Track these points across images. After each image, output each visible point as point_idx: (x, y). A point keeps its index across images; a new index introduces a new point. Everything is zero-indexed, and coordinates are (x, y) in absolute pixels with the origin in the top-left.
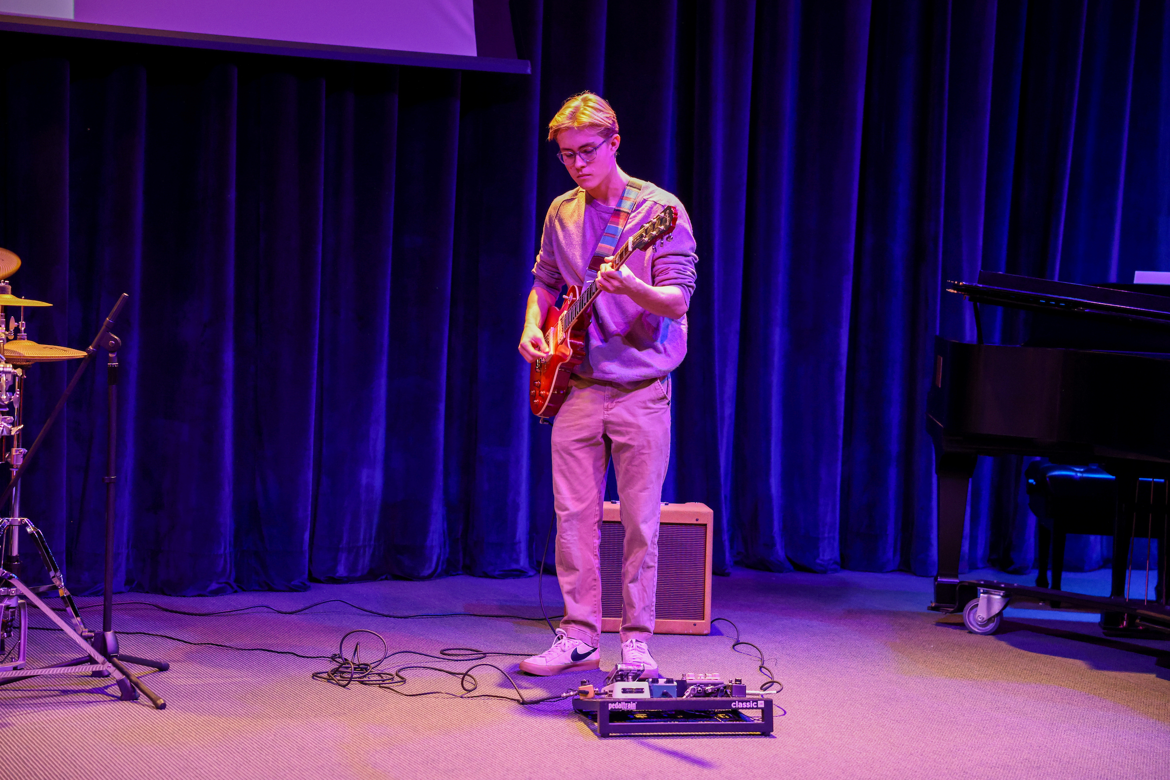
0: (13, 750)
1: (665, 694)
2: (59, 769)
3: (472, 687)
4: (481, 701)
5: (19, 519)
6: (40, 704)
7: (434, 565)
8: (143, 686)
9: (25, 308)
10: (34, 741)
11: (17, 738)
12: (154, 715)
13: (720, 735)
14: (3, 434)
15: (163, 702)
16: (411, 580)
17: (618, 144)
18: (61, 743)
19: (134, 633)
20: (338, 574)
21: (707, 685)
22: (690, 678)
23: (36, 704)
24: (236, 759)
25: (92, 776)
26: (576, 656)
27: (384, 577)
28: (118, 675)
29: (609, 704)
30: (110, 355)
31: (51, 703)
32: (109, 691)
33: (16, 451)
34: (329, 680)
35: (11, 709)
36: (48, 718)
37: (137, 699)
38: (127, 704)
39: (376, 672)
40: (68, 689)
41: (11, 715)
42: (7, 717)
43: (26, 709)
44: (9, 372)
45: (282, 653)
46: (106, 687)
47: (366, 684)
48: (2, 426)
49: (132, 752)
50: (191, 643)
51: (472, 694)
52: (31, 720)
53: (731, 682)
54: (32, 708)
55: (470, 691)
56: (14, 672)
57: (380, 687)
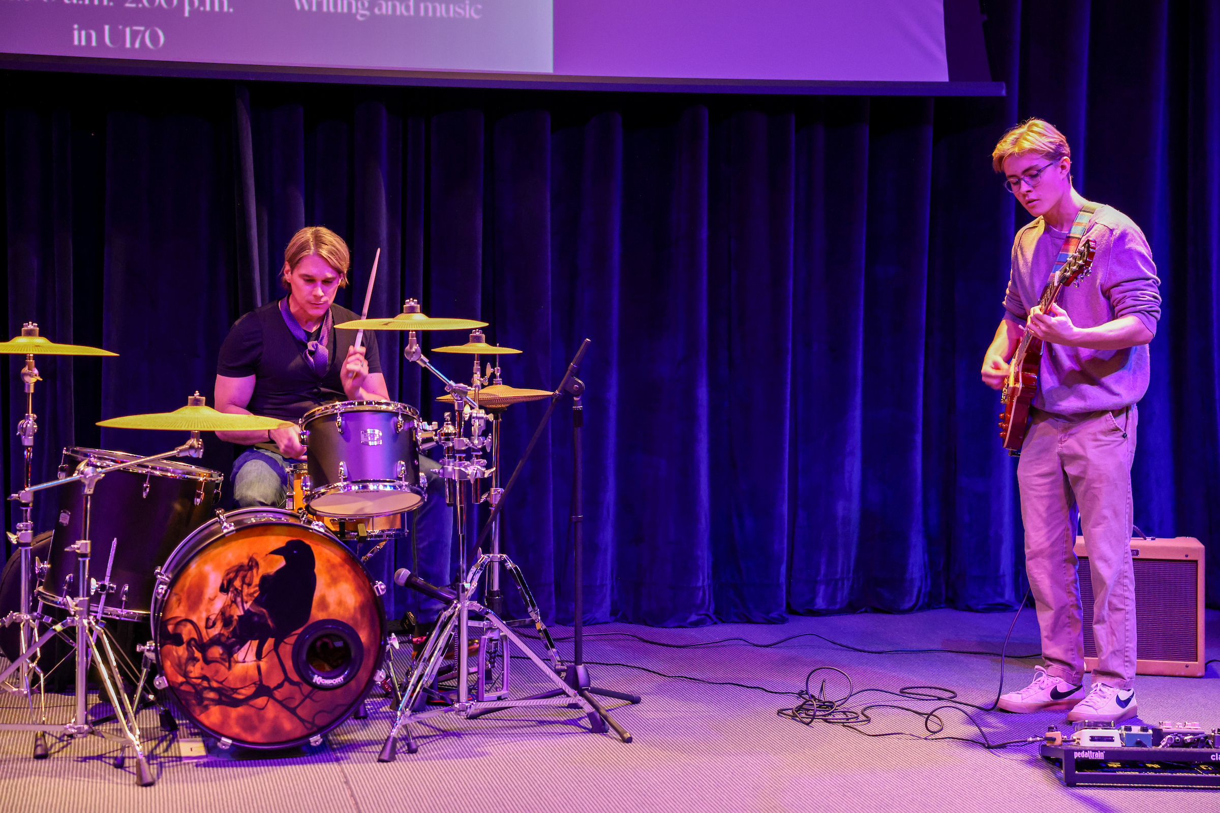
0: (487, 780)
1: (1139, 744)
2: (526, 800)
3: (939, 728)
4: (944, 743)
5: (499, 556)
6: (517, 734)
7: (914, 598)
8: (611, 720)
9: (500, 355)
10: (506, 771)
11: (492, 767)
12: (621, 748)
13: (1199, 789)
14: (477, 477)
15: (629, 736)
16: (890, 613)
17: (1068, 167)
18: (530, 774)
19: (613, 665)
20: (816, 607)
21: (1186, 734)
22: (1167, 726)
23: (513, 734)
24: (691, 796)
25: (555, 809)
26: (1055, 694)
27: (863, 609)
28: (588, 708)
29: (1075, 753)
30: (575, 399)
31: (527, 733)
32: (582, 723)
33: (495, 491)
34: (794, 717)
35: (491, 738)
36: (523, 748)
37: (607, 732)
38: (597, 737)
39: (842, 710)
40: (545, 719)
41: (490, 744)
42: (486, 746)
43: (504, 738)
44: (482, 418)
45: (751, 687)
46: (580, 719)
47: (830, 722)
48: (476, 469)
49: (595, 785)
50: (665, 676)
51: (937, 735)
52: (507, 750)
53: (1214, 732)
54: (509, 738)
55: (934, 733)
56: (498, 702)
57: (844, 726)
